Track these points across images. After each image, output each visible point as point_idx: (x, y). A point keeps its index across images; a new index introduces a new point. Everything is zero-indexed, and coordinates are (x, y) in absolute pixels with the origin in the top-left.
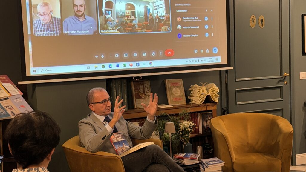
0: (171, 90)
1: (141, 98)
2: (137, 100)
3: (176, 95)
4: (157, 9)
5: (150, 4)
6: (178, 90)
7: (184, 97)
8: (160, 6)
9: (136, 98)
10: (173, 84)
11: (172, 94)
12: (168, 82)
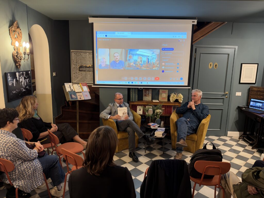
0: (162, 94)
1: (147, 96)
2: (145, 97)
3: (163, 97)
4: (153, 59)
5: (150, 57)
6: (165, 94)
7: (167, 98)
8: (154, 58)
9: (145, 96)
10: (163, 92)
11: (162, 96)
12: (161, 91)
